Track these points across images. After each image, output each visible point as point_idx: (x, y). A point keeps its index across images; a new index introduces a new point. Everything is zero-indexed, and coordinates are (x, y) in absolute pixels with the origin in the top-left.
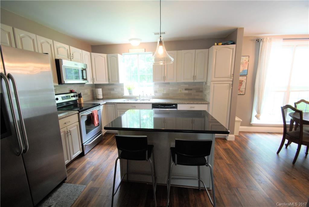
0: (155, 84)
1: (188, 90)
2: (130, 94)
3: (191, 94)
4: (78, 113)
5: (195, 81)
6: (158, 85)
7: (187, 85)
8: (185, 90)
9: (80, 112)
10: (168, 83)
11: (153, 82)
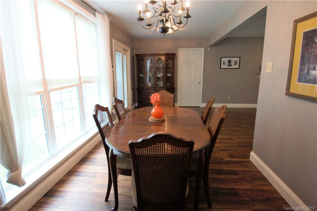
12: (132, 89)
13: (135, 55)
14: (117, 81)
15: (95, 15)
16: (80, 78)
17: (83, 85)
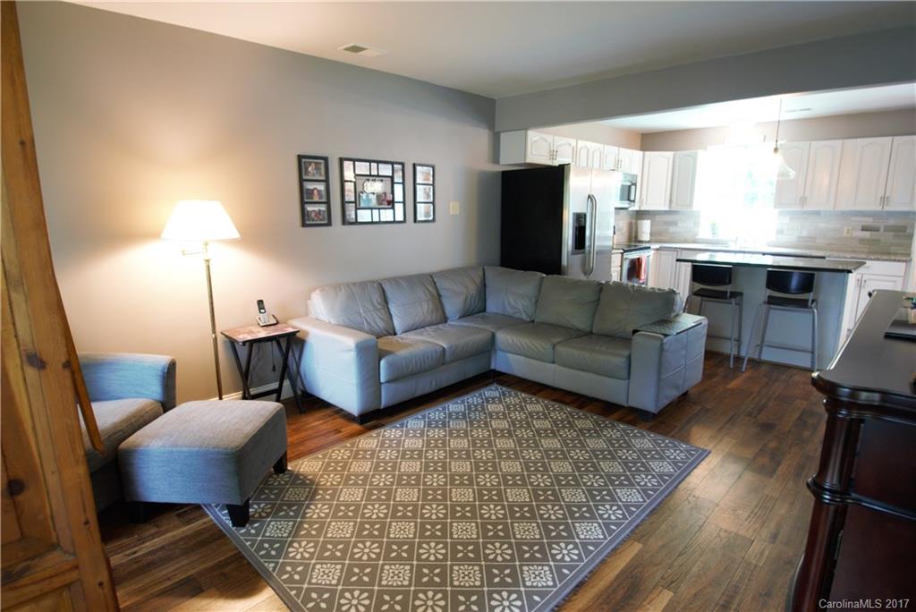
0: (781, 214)
1: (871, 230)
2: (714, 234)
3: (879, 241)
4: (622, 254)
5: (886, 209)
6: (788, 217)
7: (871, 219)
8: (863, 230)
9: (625, 251)
10: (817, 213)
11: (775, 207)
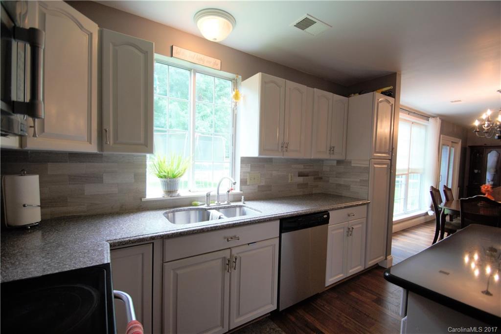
1: (303, 176)
3: (307, 184)
6: (249, 166)
7: (302, 166)
8: (299, 176)
10: (270, 160)
12: (458, 187)
13: (469, 146)
14: (441, 174)
15: (428, 120)
16: (409, 168)
17: (410, 174)
